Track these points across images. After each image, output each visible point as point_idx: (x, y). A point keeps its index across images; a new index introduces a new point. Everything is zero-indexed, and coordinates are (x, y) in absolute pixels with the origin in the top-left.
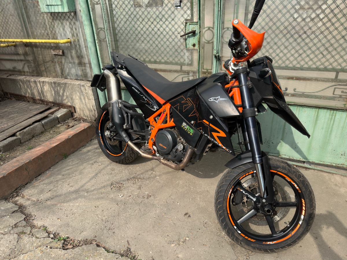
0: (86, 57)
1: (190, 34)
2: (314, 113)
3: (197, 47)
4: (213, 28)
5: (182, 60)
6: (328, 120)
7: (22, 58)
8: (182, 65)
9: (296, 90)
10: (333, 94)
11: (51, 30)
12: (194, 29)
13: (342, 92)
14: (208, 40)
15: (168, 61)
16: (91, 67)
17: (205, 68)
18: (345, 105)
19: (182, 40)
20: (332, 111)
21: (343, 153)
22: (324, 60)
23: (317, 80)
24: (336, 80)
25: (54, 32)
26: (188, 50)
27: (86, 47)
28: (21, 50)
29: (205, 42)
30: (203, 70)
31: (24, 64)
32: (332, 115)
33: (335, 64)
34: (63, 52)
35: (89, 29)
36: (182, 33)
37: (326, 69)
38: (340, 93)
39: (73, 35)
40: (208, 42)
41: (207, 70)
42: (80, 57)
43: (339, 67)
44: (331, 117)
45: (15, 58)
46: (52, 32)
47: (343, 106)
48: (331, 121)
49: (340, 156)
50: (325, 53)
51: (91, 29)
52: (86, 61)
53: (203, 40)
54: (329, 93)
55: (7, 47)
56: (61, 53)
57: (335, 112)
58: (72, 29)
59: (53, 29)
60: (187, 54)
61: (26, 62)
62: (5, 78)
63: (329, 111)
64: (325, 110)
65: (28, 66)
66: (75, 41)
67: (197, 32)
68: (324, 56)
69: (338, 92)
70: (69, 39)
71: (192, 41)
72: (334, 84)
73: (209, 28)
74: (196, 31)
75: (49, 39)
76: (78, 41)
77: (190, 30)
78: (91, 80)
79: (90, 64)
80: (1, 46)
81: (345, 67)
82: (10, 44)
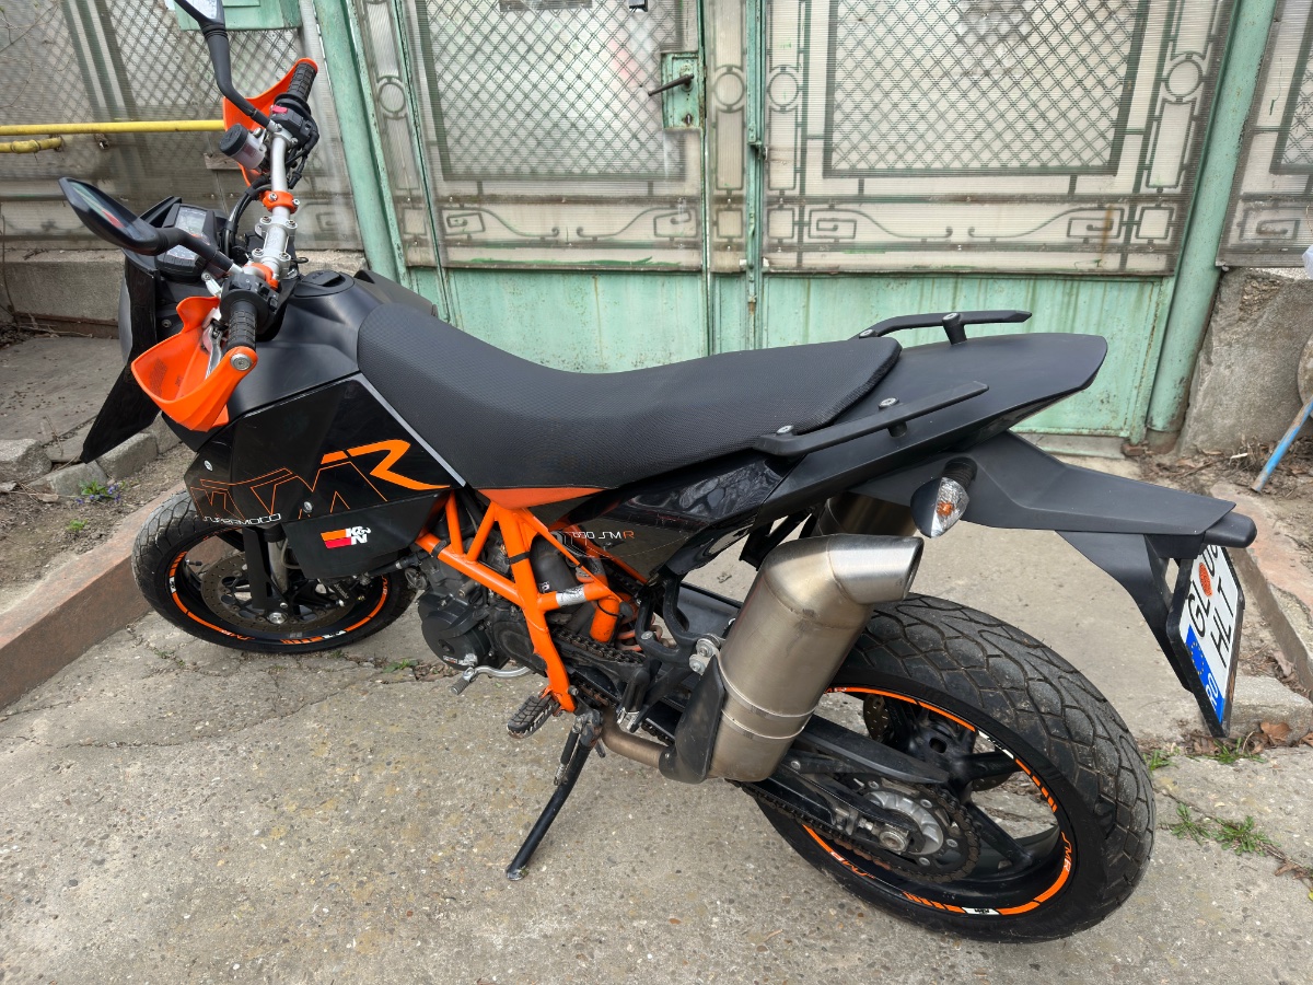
1: (676, 88)
2: (1024, 293)
3: (696, 125)
4: (741, 68)
5: (652, 165)
6: (1061, 309)
8: (651, 180)
9: (975, 233)
10: (1068, 235)
12: (689, 73)
13: (1090, 228)
14: (731, 102)
15: (610, 170)
16: (351, 207)
17: (721, 185)
18: (1098, 261)
19: (651, 106)
20: (1069, 284)
21: (1104, 396)
22: (1037, 145)
23: (1024, 199)
24: (1071, 197)
26: (670, 133)
27: (339, 142)
29: (718, 110)
30: (716, 193)
32: (1070, 295)
33: (1065, 155)
35: (347, 82)
36: (651, 88)
37: (1044, 171)
38: (1084, 232)
40: (730, 110)
41: (729, 190)
43: (1076, 163)
44: (1066, 300)
47: (1093, 266)
48: (1067, 311)
49: (1097, 405)
50: (1040, 125)
51: (355, 79)
53: (714, 104)
54: (1057, 235)
57: (1076, 284)
60: (668, 146)
62: (18, 264)
63: (1060, 285)
64: (1052, 283)
67: (697, 79)
68: (1038, 135)
69: (1080, 230)
71: (681, 106)
72: (1066, 207)
73: (729, 70)
74: (693, 77)
77: (676, 77)
78: (350, 246)
79: (348, 196)
80: (14, 151)
81: (1091, 160)
82: (44, 141)
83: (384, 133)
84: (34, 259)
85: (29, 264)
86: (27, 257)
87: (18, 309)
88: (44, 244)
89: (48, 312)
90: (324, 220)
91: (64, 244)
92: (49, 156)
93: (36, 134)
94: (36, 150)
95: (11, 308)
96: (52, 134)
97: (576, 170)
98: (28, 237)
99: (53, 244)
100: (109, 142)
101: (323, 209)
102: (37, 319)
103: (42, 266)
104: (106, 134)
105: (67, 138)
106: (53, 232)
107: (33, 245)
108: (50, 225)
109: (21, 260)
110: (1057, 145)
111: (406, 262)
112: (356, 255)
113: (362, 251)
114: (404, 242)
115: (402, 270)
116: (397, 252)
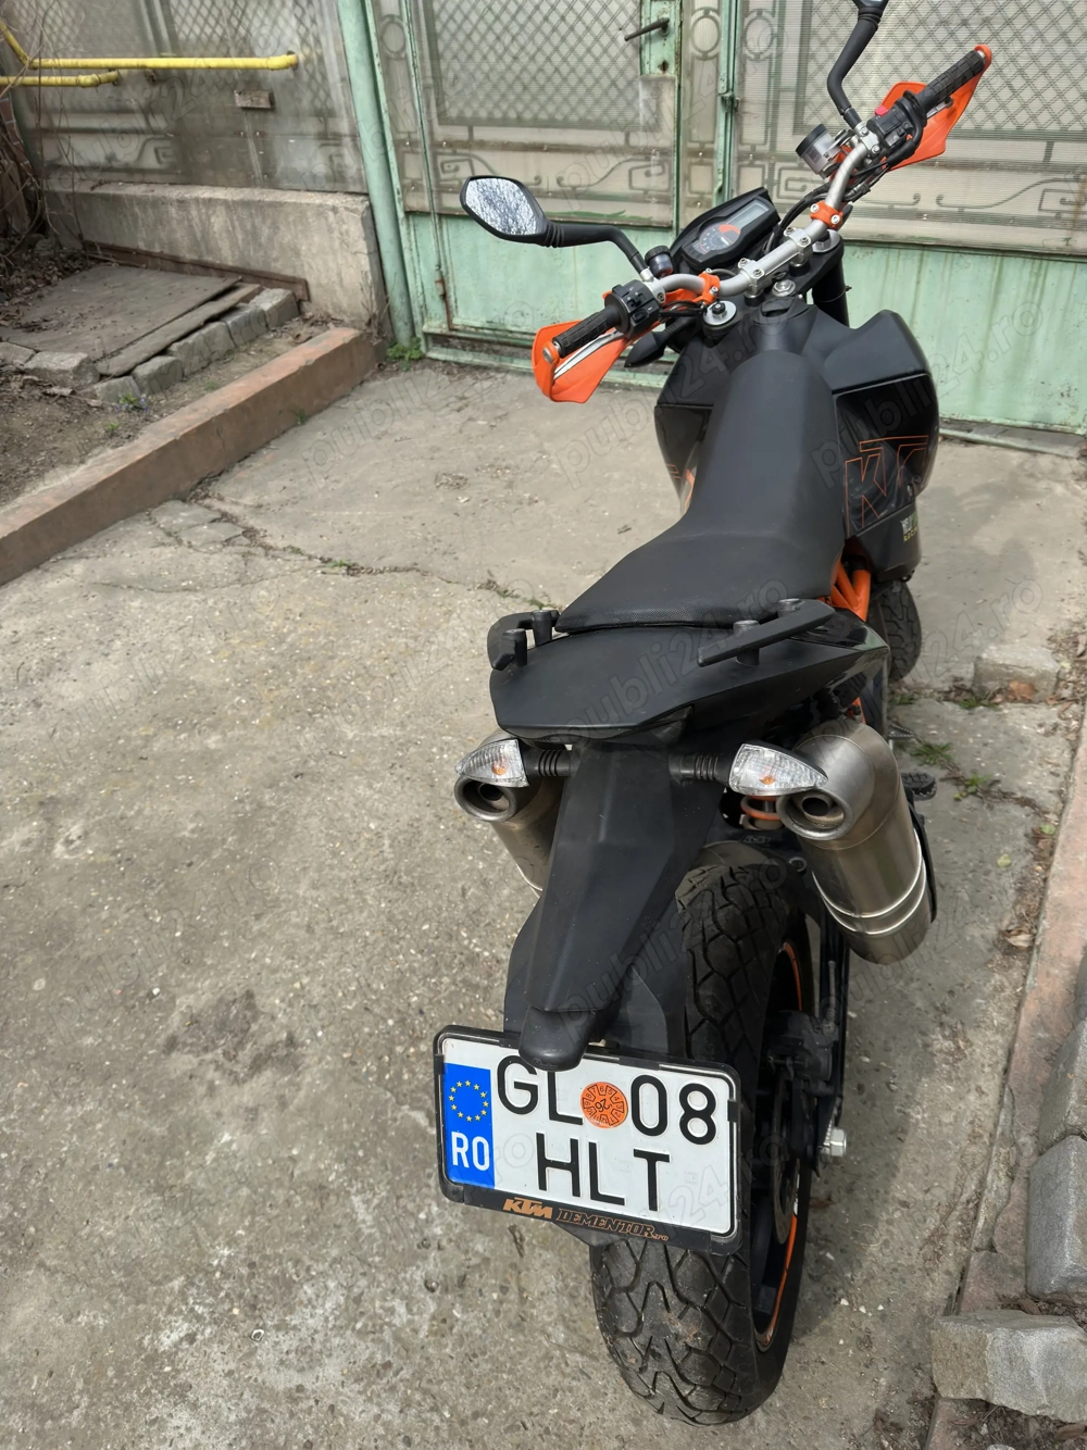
0: (344, 112)
1: (653, 32)
2: (989, 271)
3: (672, 72)
4: (718, 12)
5: (630, 115)
6: (1028, 290)
7: (138, 122)
8: (628, 129)
9: (943, 202)
10: (1040, 209)
11: (235, 23)
12: (666, 16)
13: (1063, 201)
14: (707, 48)
15: (590, 118)
16: (357, 149)
17: (695, 138)
18: (1067, 240)
19: (630, 51)
20: (1037, 262)
21: (1064, 390)
22: (1014, 105)
23: (994, 166)
24: (1046, 166)
25: (242, 31)
26: (647, 81)
27: (347, 81)
28: (134, 96)
29: (694, 57)
30: (690, 145)
31: (144, 145)
32: (1038, 275)
33: (1044, 118)
34: (272, 100)
35: (354, 20)
36: (631, 30)
37: (1019, 135)
38: (1057, 206)
39: (304, 41)
40: (705, 57)
41: (702, 144)
42: (325, 114)
43: (1054, 127)
44: (1033, 280)
45: (116, 122)
46: (236, 30)
47: (1062, 244)
48: (1034, 293)
49: (1057, 398)
50: (1018, 83)
51: (361, 18)
52: (344, 127)
53: (690, 50)
54: (1028, 208)
56: (264, 104)
57: (1045, 263)
58: (300, 21)
59: (240, 22)
60: (643, 94)
61: (149, 137)
62: (86, 194)
63: (1029, 262)
64: (1020, 261)
65: (156, 151)
66: (308, 60)
67: (674, 23)
68: (1015, 93)
69: (1052, 203)
70: (290, 53)
71: (658, 51)
72: (1038, 177)
73: (707, 12)
74: (668, 21)
75: (227, 55)
76: (321, 59)
77: (654, 20)
78: (357, 189)
79: (355, 136)
80: (78, 85)
81: (1070, 124)
82: (104, 76)
83: (386, 74)
84: (99, 191)
85: (93, 195)
86: (93, 188)
87: (87, 237)
88: (107, 176)
89: (110, 242)
90: (336, 160)
91: (123, 176)
92: (108, 90)
93: (98, 69)
94: (97, 84)
95: (80, 237)
96: (111, 69)
97: (559, 117)
98: (94, 168)
99: (114, 176)
100: (155, 77)
101: (333, 150)
102: (102, 249)
103: (105, 198)
104: (155, 70)
105: (123, 72)
106: (115, 164)
107: (96, 175)
108: (111, 158)
109: (88, 191)
110: (1036, 105)
111: (405, 207)
112: (361, 198)
113: (367, 195)
114: (403, 186)
115: (401, 215)
116: (397, 197)
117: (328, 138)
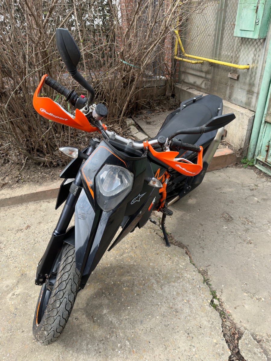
0: (257, 86)
7: (203, 75)
11: (237, 53)
16: (257, 98)
25: (238, 56)
27: (261, 76)
28: (205, 68)
34: (238, 77)
39: (254, 62)
42: (252, 85)
45: (198, 74)
52: (256, 90)
55: (196, 64)
58: (255, 56)
61: (205, 79)
62: (185, 90)
65: (205, 84)
66: (253, 68)
70: (248, 65)
75: (231, 62)
76: (257, 68)
78: (252, 109)
80: (191, 63)
86: (187, 89)
90: (250, 99)
92: (200, 65)
98: (190, 84)
99: (194, 87)
100: (212, 64)
101: (250, 96)
103: (188, 92)
105: (204, 62)
108: (195, 83)
111: (265, 120)
113: (255, 112)
114: (267, 113)
117: (250, 92)
